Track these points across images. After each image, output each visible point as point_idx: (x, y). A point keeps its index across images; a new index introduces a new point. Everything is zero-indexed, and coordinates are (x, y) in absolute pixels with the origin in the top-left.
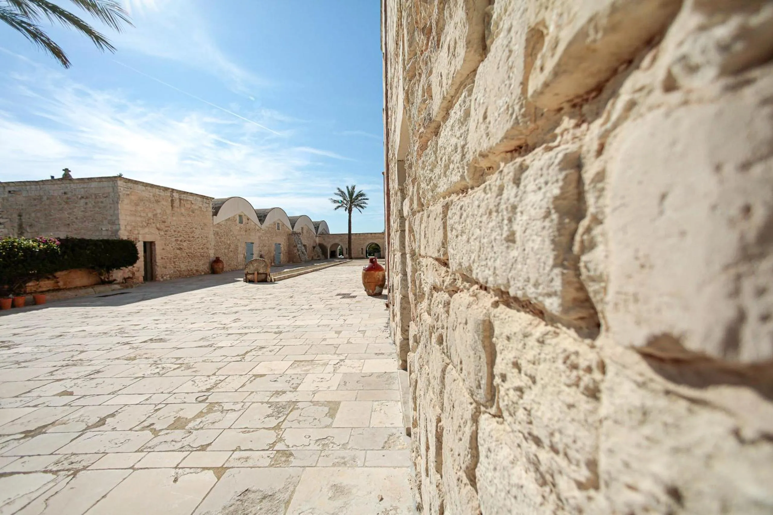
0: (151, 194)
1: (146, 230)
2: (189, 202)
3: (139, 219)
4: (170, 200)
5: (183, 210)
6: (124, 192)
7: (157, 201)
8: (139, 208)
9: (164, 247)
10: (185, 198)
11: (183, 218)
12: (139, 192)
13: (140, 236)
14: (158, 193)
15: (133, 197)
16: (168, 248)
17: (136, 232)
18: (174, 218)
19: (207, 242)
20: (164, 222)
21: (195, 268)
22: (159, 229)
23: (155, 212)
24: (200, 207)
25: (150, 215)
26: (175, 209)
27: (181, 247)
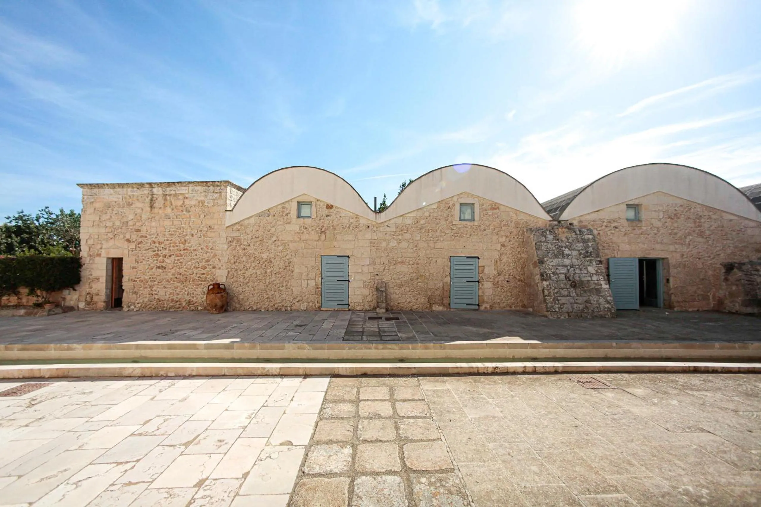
0: (120, 196)
1: (111, 243)
2: (180, 197)
3: (103, 230)
4: (148, 200)
5: (169, 210)
6: (88, 201)
7: (130, 204)
8: (104, 217)
9: (136, 265)
10: (173, 192)
11: (167, 223)
12: (104, 196)
13: (103, 251)
14: (130, 193)
15: (97, 205)
16: (141, 267)
17: (99, 246)
18: (153, 224)
19: (215, 255)
20: (138, 231)
21: (188, 298)
22: (128, 241)
23: (125, 219)
24: (203, 202)
25: (118, 223)
26: (156, 210)
27: (164, 265)
